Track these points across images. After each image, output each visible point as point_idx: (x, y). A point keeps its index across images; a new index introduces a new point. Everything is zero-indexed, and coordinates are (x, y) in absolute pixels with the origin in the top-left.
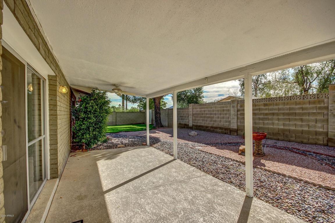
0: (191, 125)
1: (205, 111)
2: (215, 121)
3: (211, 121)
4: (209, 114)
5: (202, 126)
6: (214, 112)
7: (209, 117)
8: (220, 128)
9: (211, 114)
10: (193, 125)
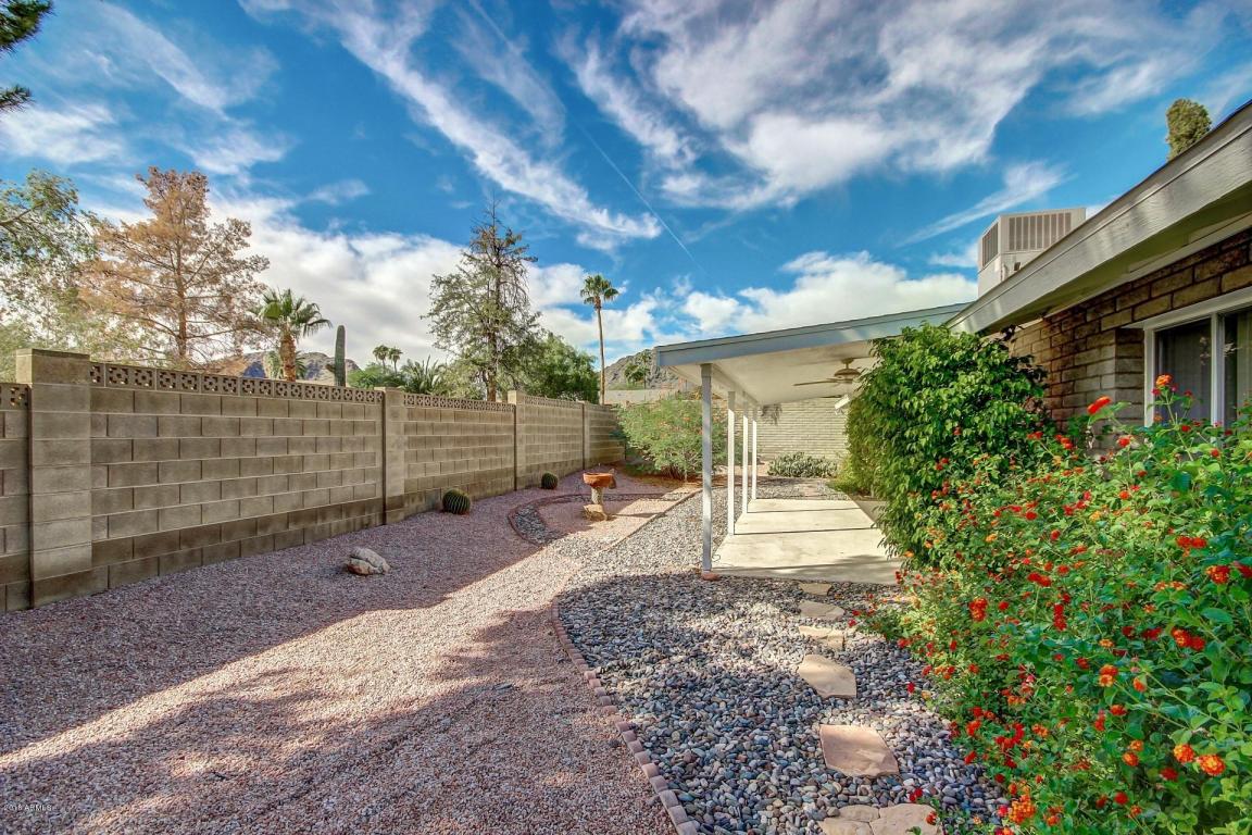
1: (238, 427)
2: (315, 480)
3: (288, 483)
5: (216, 532)
7: (273, 464)
8: (342, 509)
9: (288, 445)
10: (97, 549)
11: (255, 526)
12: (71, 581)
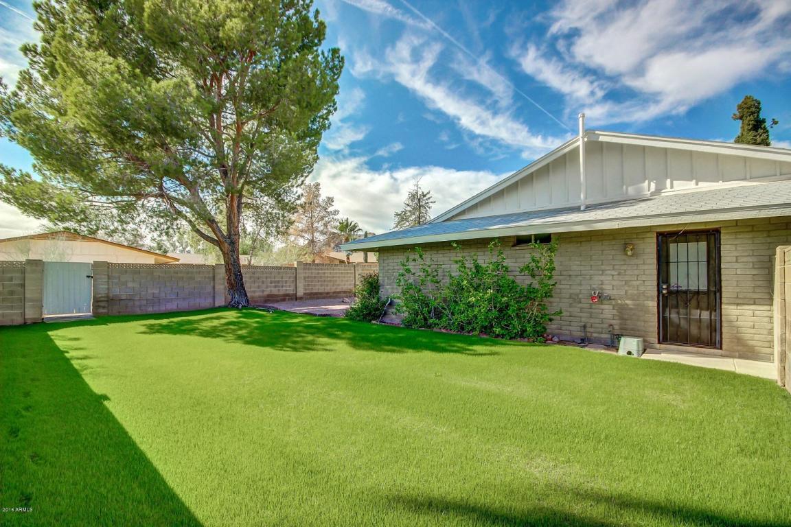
0: (300, 292)
1: (324, 273)
2: (339, 285)
3: (333, 285)
4: (330, 277)
5: (321, 294)
6: (338, 275)
7: (330, 281)
8: (345, 292)
9: (333, 277)
10: (305, 294)
11: (328, 293)
12: (301, 298)
